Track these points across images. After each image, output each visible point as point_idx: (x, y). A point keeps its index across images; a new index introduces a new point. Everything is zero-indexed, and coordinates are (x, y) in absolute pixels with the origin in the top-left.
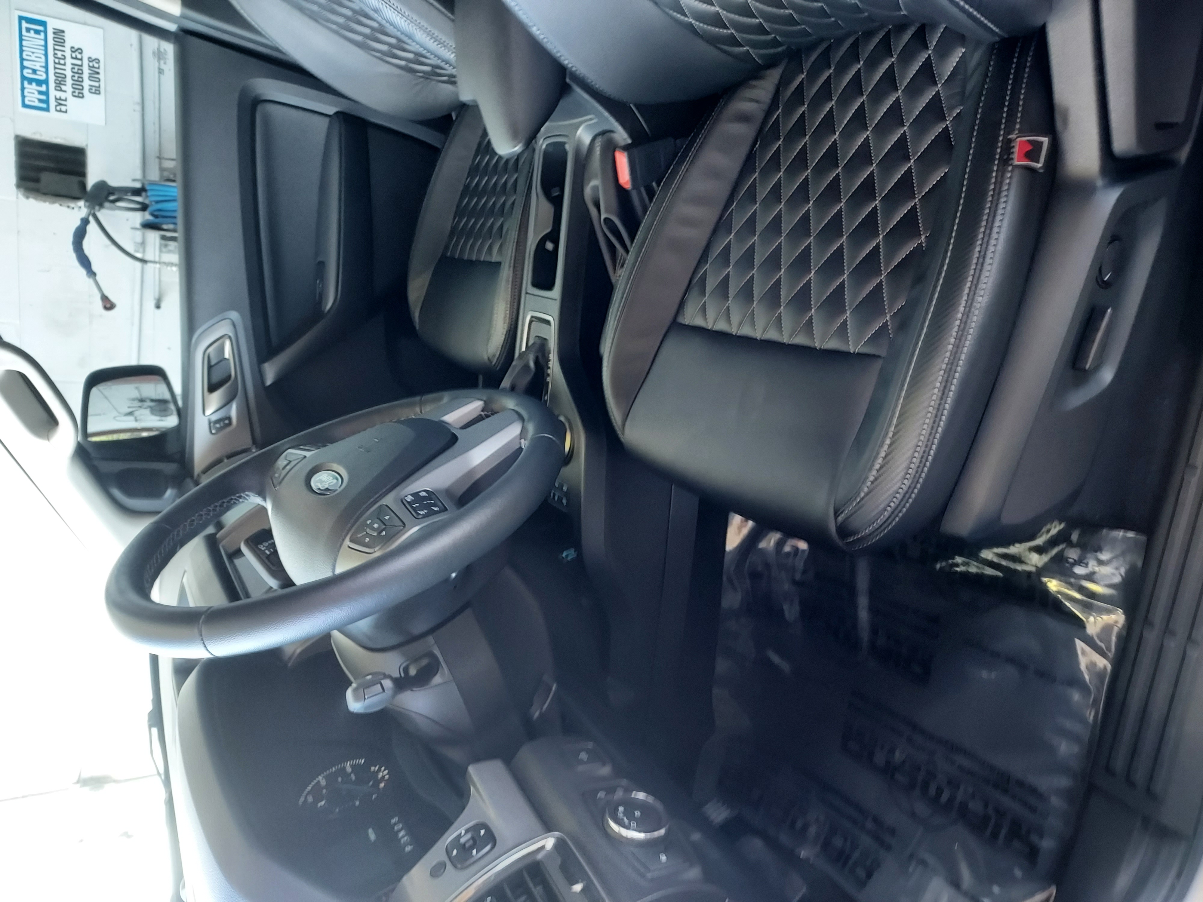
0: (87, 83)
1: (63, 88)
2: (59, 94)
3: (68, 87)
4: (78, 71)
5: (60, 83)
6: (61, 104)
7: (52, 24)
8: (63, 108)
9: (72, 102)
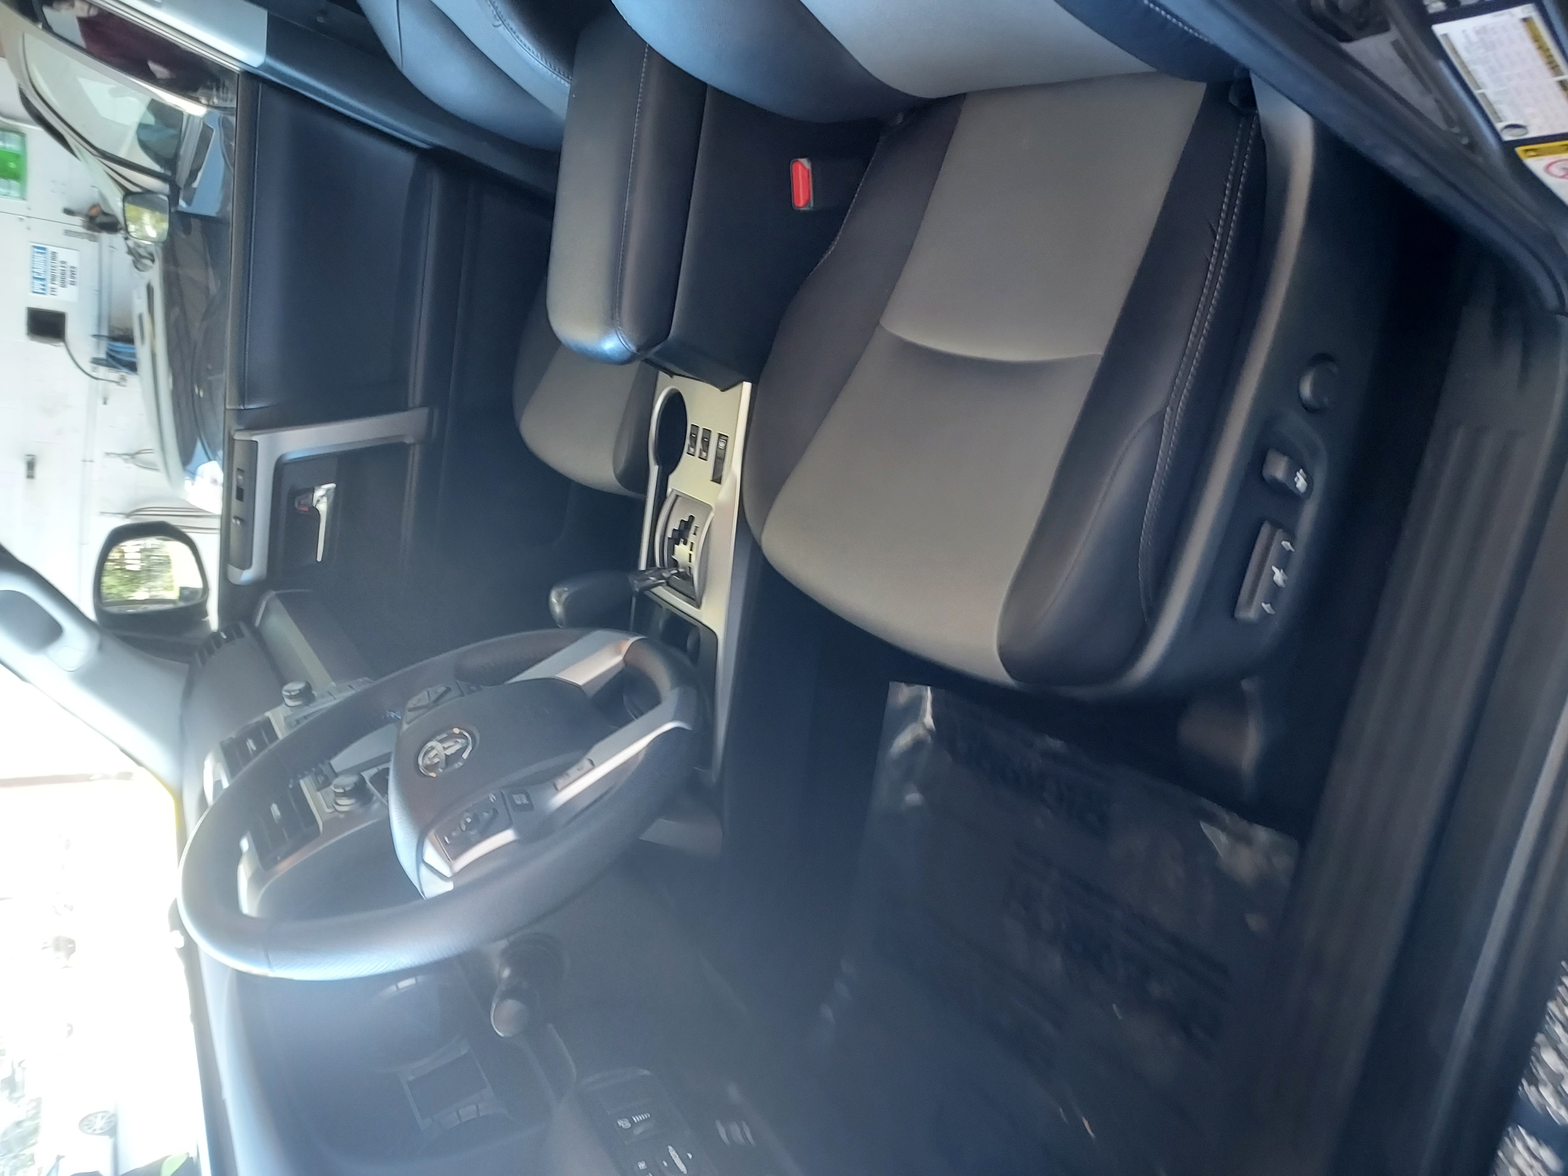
0: (68, 279)
1: (56, 282)
2: (53, 286)
3: (58, 282)
4: (63, 273)
5: (53, 279)
6: (54, 291)
7: (51, 249)
8: (53, 293)
9: (60, 290)
